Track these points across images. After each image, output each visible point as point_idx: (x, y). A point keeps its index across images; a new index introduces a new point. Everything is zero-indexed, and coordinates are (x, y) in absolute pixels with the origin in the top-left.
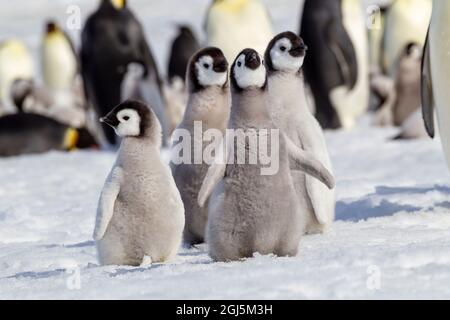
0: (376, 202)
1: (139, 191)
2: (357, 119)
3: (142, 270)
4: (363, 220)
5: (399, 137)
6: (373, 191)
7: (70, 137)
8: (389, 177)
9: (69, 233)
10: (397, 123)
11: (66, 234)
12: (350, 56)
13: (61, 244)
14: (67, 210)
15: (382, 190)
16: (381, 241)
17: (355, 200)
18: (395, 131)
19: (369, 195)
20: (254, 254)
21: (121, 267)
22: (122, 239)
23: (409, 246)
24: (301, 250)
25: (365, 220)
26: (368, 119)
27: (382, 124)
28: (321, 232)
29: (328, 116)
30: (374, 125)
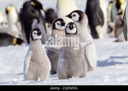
0: (110, 61)
1: (38, 57)
2: (104, 36)
3: (38, 82)
4: (106, 67)
5: (117, 41)
6: (109, 58)
7: (15, 41)
8: (114, 53)
9: (15, 70)
10: (116, 36)
11: (14, 71)
12: (102, 16)
13: (13, 74)
14: (15, 64)
15: (112, 57)
16: (111, 73)
17: (104, 60)
18: (115, 39)
19: (108, 59)
20: (72, 77)
21: (32, 81)
22: (33, 73)
23: (120, 74)
24: (86, 76)
25: (107, 66)
26: (107, 35)
27: (112, 37)
28: (93, 70)
29: (95, 35)
30: (109, 37)
